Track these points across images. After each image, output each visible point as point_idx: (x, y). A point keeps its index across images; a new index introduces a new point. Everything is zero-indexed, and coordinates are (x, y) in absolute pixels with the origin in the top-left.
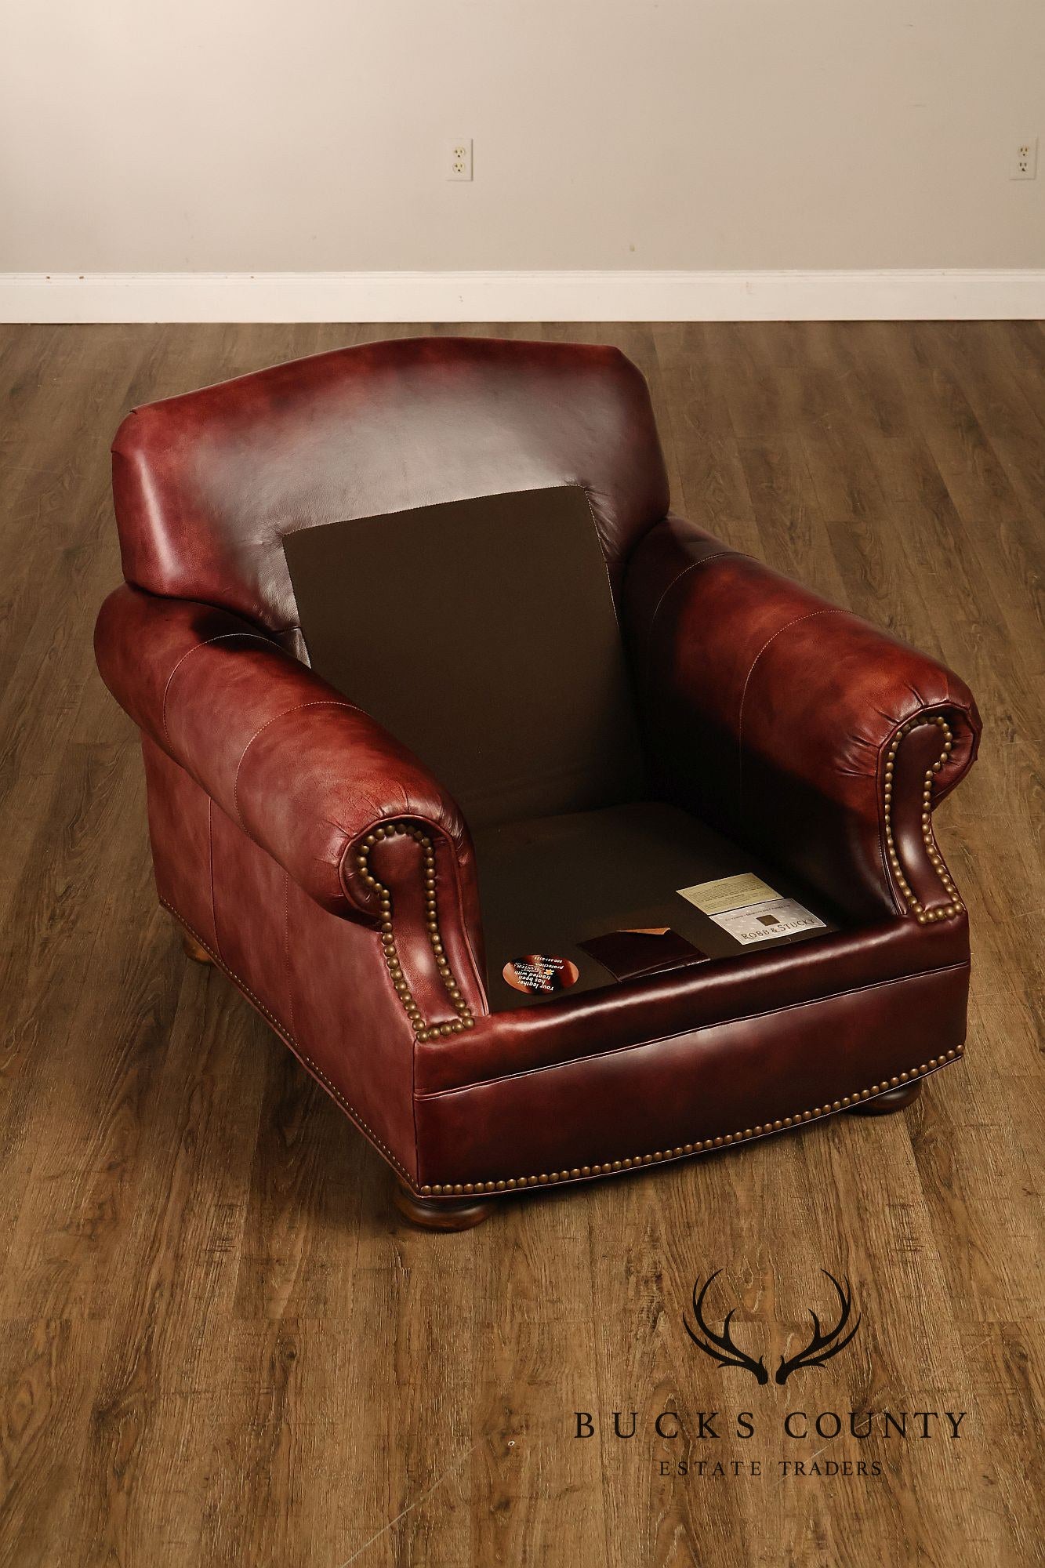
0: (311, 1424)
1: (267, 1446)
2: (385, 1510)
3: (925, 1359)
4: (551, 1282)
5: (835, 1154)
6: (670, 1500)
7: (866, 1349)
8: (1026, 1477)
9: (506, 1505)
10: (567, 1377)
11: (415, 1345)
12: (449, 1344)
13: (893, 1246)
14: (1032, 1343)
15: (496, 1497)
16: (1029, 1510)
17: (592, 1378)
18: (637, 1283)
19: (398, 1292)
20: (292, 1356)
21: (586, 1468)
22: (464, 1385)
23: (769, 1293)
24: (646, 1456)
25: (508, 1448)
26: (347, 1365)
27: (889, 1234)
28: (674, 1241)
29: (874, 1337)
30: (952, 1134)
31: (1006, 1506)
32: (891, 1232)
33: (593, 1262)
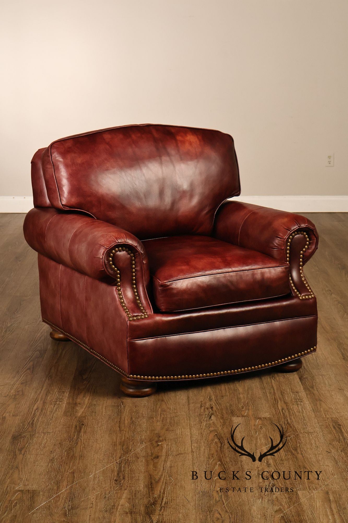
0: (88, 440)
1: (73, 444)
2: (115, 459)
3: (305, 425)
4: (174, 409)
5: (273, 381)
6: (215, 456)
7: (285, 423)
8: (341, 451)
9: (157, 457)
10: (179, 429)
11: (126, 422)
12: (138, 422)
13: (293, 401)
14: (342, 422)
15: (154, 456)
16: (343, 459)
17: (188, 430)
18: (204, 409)
19: (121, 410)
20: (83, 425)
21: (186, 449)
22: (143, 431)
23: (250, 411)
24: (207, 446)
25: (158, 445)
26: (102, 426)
27: (292, 398)
28: (217, 400)
29: (287, 420)
30: (313, 377)
31: (335, 458)
32: (293, 398)
33: (189, 404)
